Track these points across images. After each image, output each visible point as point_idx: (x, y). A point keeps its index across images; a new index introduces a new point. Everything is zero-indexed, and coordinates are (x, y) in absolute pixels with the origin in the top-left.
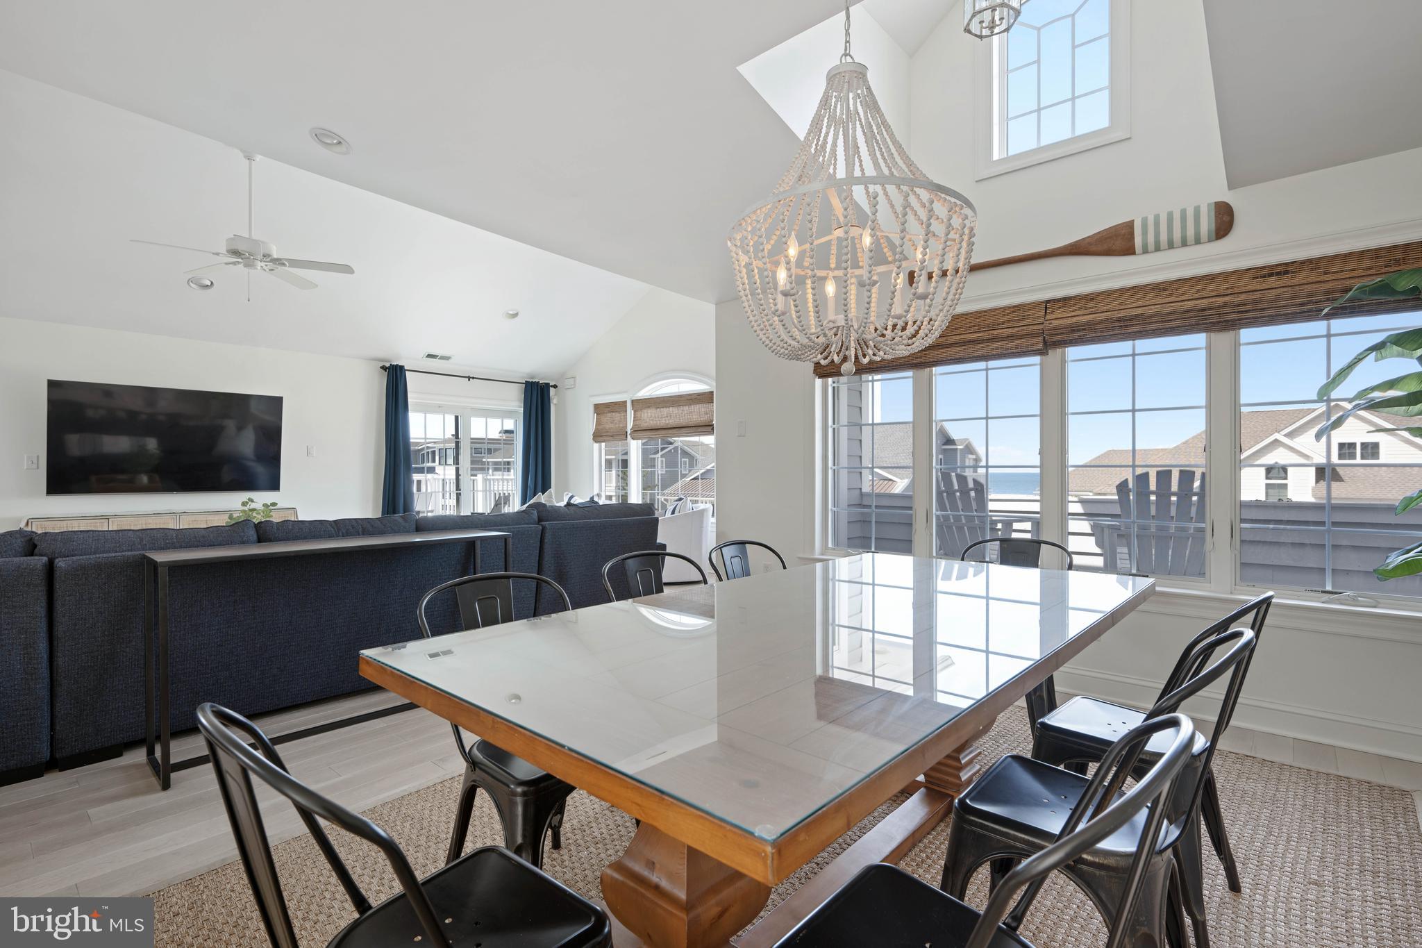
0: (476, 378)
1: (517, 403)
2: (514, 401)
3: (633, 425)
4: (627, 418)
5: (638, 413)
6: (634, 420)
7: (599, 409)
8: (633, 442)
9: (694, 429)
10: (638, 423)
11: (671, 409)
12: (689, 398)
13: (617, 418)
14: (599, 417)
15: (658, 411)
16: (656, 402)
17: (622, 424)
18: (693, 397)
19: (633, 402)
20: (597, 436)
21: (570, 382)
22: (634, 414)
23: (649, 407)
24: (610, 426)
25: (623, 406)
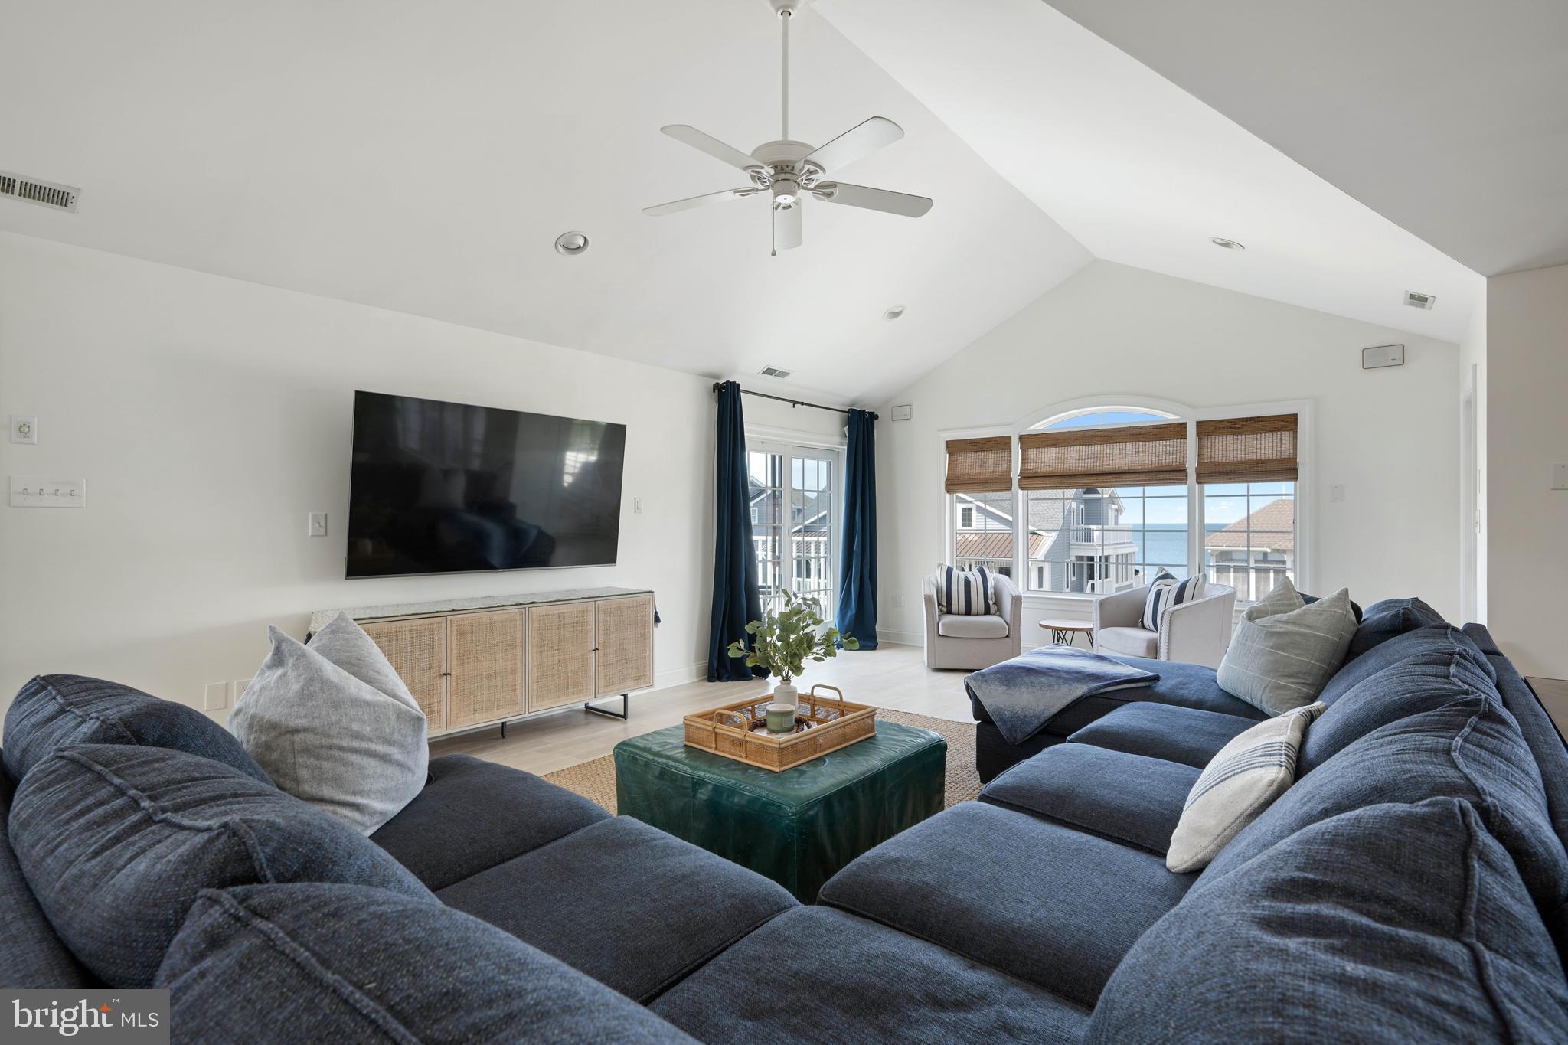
0: (806, 404)
1: (838, 439)
2: (833, 437)
3: (1021, 469)
4: (1011, 460)
5: (1032, 453)
6: (1022, 463)
7: (954, 448)
8: (1020, 492)
9: (1149, 476)
10: (1031, 466)
11: (1097, 448)
12: (1135, 432)
13: (991, 460)
14: (954, 458)
15: (1072, 451)
16: (1069, 439)
17: (1000, 469)
18: (1143, 431)
19: (1021, 438)
20: (954, 484)
21: (902, 410)
22: (1022, 455)
23: (1054, 445)
24: (978, 470)
25: (1003, 443)
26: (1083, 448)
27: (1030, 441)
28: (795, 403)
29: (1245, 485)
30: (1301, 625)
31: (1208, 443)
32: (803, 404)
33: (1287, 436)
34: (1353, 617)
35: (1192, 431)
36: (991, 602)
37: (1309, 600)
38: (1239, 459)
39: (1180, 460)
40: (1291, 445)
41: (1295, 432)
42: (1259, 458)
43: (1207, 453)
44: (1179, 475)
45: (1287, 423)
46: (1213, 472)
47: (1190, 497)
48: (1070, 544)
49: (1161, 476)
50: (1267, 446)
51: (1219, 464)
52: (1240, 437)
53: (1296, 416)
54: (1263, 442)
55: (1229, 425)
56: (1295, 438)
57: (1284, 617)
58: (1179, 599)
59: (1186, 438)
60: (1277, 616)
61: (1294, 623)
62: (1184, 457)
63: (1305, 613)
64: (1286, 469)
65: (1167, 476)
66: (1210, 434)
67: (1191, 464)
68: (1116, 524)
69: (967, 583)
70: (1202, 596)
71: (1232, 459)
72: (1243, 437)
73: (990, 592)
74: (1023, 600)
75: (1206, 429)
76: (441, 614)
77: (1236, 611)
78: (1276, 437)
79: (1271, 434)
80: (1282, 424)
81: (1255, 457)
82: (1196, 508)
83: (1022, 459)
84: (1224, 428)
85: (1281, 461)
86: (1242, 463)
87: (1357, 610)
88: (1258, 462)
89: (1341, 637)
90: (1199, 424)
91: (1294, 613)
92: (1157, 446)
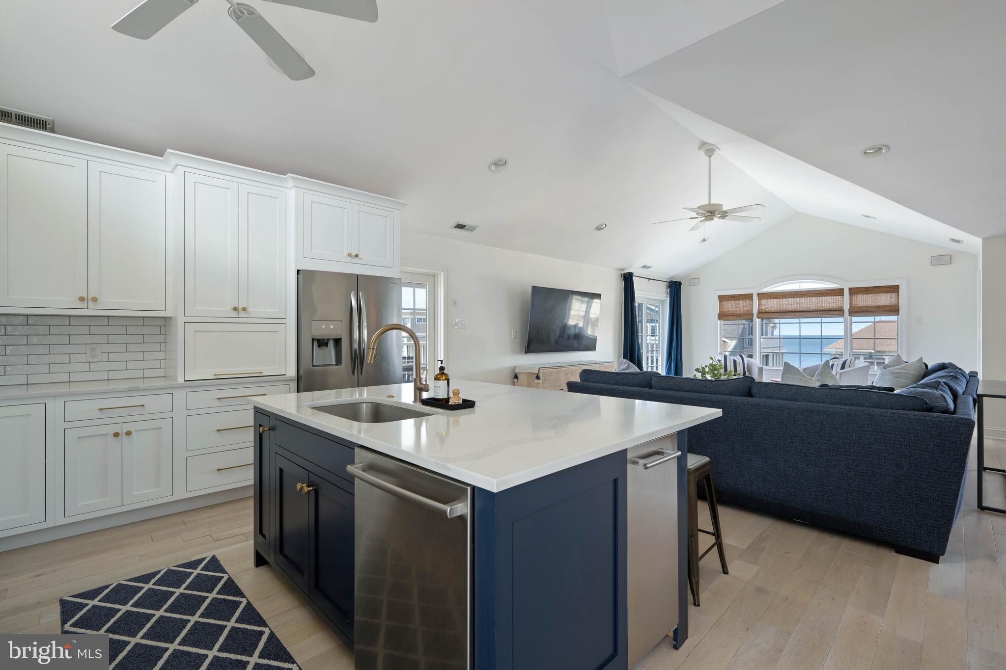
2: (664, 293)
3: (758, 309)
4: (753, 305)
5: (764, 302)
6: (758, 306)
7: (722, 298)
8: (757, 319)
9: (825, 312)
10: (764, 307)
11: (798, 299)
12: (817, 292)
13: (742, 305)
14: (723, 303)
15: (785, 301)
16: (783, 295)
17: (747, 309)
18: (822, 292)
19: (758, 294)
20: (722, 316)
21: (694, 281)
22: (759, 302)
23: (776, 298)
24: (735, 309)
25: (750, 297)
26: (790, 300)
27: (761, 296)
28: (649, 279)
29: (873, 317)
30: (904, 370)
31: (854, 297)
32: (654, 280)
33: (894, 295)
34: (924, 367)
35: (846, 292)
36: (746, 370)
37: (906, 362)
38: (870, 305)
39: (840, 304)
40: (896, 300)
41: (898, 293)
42: (880, 305)
43: (854, 302)
44: (840, 312)
45: (895, 289)
46: (856, 311)
47: (845, 322)
48: (744, 348)
49: (831, 313)
50: (884, 299)
51: (860, 308)
52: (870, 295)
53: (899, 285)
54: (882, 297)
55: (865, 290)
56: (898, 296)
57: (898, 367)
58: (843, 367)
59: (843, 295)
60: (895, 367)
61: (902, 369)
62: (843, 304)
63: (906, 366)
64: (894, 310)
65: (834, 313)
66: (856, 293)
67: (846, 307)
68: (772, 335)
69: (735, 362)
70: (854, 366)
71: (866, 305)
72: (872, 295)
73: (746, 365)
74: (764, 370)
75: (853, 291)
76: (560, 367)
77: (870, 374)
78: (889, 295)
79: (886, 294)
80: (891, 289)
81: (878, 304)
82: (848, 328)
83: (759, 304)
84: (863, 291)
85: (891, 306)
86: (872, 307)
87: (926, 366)
88: (880, 307)
89: (920, 373)
90: (850, 289)
91: (902, 366)
92: (829, 299)
